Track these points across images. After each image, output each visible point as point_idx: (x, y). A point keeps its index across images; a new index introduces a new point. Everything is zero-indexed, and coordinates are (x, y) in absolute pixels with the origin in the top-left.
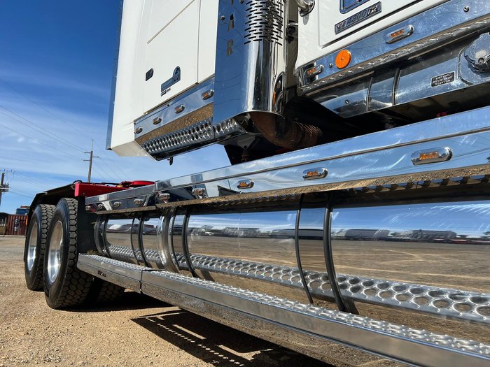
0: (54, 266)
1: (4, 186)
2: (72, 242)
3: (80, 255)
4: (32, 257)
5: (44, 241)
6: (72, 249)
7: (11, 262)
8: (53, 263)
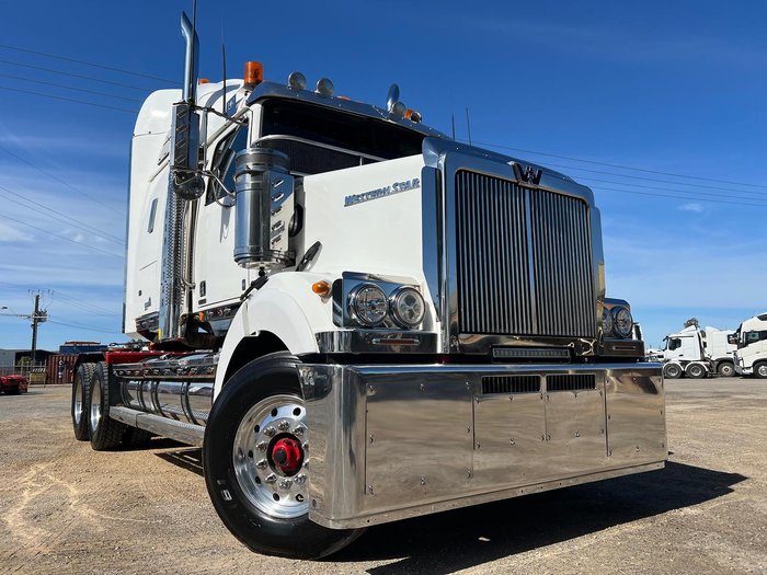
0: (96, 417)
1: (40, 314)
2: (106, 397)
3: (111, 408)
4: (78, 412)
5: (88, 397)
6: (106, 403)
7: (59, 419)
8: (95, 415)
